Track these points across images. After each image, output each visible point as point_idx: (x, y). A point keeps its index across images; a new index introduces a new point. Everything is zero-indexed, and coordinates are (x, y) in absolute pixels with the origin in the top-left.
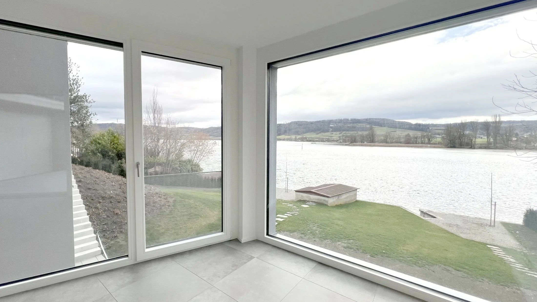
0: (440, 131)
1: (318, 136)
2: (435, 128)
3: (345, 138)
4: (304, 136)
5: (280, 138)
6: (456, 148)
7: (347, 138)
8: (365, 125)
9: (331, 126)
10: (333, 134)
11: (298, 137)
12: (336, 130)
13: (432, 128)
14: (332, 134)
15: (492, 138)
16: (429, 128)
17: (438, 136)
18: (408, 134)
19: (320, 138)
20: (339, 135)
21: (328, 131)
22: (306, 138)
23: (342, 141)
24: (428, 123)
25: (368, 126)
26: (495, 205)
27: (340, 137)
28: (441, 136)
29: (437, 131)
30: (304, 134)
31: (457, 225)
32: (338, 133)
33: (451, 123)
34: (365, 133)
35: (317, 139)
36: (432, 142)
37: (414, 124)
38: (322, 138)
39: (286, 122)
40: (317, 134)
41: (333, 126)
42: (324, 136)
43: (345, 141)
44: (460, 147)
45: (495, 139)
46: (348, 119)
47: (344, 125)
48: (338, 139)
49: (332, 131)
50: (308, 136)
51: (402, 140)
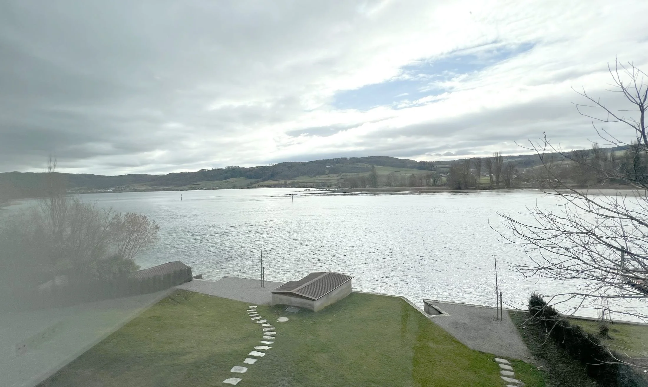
0: (445, 169)
1: (312, 180)
2: (440, 166)
3: (344, 181)
4: (296, 181)
5: (265, 185)
6: (462, 189)
7: (347, 182)
8: (365, 164)
9: (327, 167)
10: (330, 176)
11: (289, 182)
12: (333, 171)
13: (437, 167)
14: (328, 177)
15: (494, 175)
16: (434, 167)
17: (443, 175)
18: (413, 175)
19: (315, 183)
20: (338, 178)
21: (323, 173)
22: (298, 183)
23: (340, 186)
24: (432, 161)
25: (369, 166)
26: (501, 295)
27: (338, 180)
28: (445, 175)
29: (442, 169)
30: (295, 178)
31: (464, 323)
32: (336, 175)
33: (455, 160)
34: (367, 174)
35: (312, 184)
36: (437, 184)
37: (419, 162)
38: (317, 182)
39: (272, 164)
40: (311, 178)
41: (330, 167)
42: (320, 180)
43: (344, 185)
44: (465, 188)
45: (497, 178)
46: (347, 158)
47: (342, 165)
48: (336, 183)
49: (329, 174)
50: (301, 181)
51: (407, 182)
